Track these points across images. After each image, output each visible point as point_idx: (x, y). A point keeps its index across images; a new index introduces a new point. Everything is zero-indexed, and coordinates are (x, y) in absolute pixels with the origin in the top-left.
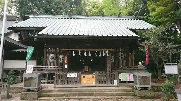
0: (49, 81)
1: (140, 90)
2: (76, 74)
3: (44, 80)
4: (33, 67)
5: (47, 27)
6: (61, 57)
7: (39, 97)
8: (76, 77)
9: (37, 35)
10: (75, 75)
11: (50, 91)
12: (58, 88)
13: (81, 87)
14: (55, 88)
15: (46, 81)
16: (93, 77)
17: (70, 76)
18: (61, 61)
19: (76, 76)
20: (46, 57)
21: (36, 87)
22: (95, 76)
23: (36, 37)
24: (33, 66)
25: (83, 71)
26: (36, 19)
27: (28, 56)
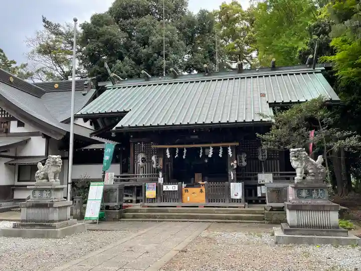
0: (138, 198)
2: (177, 186)
3: (131, 196)
4: (113, 176)
5: (130, 110)
6: (153, 158)
7: (120, 218)
8: (176, 191)
9: (115, 128)
10: (174, 188)
11: (136, 211)
12: (148, 207)
13: (183, 207)
14: (143, 206)
15: (134, 199)
16: (201, 191)
17: (167, 190)
18: (154, 166)
19: (177, 189)
20: (134, 159)
21: (116, 204)
22: (204, 190)
23: (114, 131)
24: (113, 174)
25: (192, 182)
26: (117, 91)
27: (107, 158)
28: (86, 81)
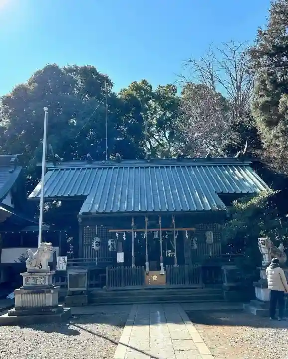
0: (92, 283)
1: (229, 290)
5: (88, 194)
6: (109, 242)
18: (110, 249)
20: (83, 243)
21: (85, 289)
28: (13, 157)
